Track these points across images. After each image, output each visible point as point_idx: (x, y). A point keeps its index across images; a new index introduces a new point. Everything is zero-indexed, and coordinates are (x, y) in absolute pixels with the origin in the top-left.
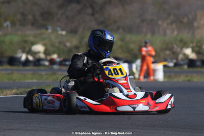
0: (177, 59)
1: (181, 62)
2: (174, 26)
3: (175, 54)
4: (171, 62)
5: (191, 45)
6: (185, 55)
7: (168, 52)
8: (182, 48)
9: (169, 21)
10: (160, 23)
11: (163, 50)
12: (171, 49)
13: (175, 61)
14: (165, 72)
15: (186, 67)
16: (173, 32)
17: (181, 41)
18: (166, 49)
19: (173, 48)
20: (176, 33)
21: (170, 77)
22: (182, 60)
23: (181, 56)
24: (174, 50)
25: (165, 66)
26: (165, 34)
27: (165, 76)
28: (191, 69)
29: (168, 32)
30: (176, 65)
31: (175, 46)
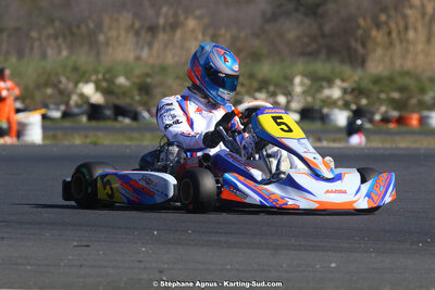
0: (67, 104)
1: (76, 110)
2: (60, 40)
3: (64, 96)
4: (58, 109)
5: (94, 78)
6: (82, 95)
7: (49, 91)
8: (76, 84)
9: (51, 31)
10: (34, 34)
11: (40, 86)
12: (56, 86)
13: (63, 108)
14: (44, 128)
15: (84, 119)
16: (60, 52)
17: (75, 69)
18: (46, 85)
19: (60, 82)
20: (65, 53)
21: (54, 137)
22: (77, 106)
23: (74, 99)
24: (62, 86)
25: (44, 117)
26: (44, 56)
27: (45, 136)
28: (94, 124)
29: (50, 52)
30: (66, 115)
31: (64, 80)
